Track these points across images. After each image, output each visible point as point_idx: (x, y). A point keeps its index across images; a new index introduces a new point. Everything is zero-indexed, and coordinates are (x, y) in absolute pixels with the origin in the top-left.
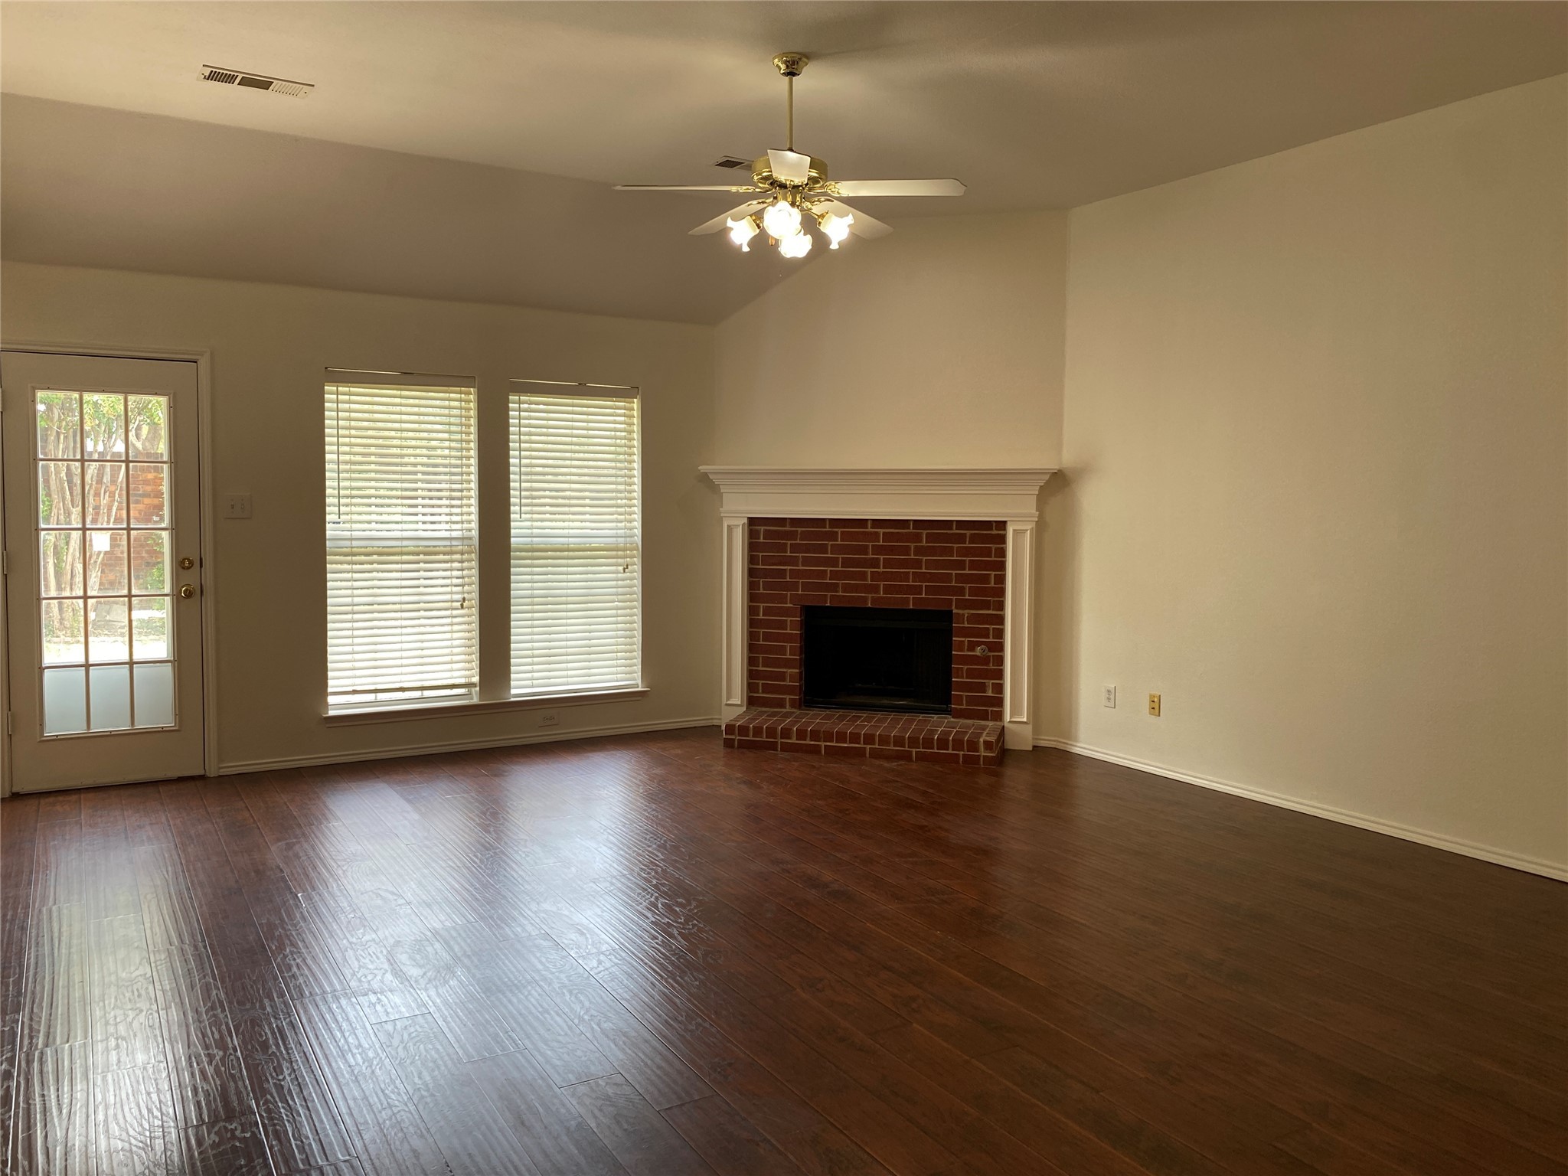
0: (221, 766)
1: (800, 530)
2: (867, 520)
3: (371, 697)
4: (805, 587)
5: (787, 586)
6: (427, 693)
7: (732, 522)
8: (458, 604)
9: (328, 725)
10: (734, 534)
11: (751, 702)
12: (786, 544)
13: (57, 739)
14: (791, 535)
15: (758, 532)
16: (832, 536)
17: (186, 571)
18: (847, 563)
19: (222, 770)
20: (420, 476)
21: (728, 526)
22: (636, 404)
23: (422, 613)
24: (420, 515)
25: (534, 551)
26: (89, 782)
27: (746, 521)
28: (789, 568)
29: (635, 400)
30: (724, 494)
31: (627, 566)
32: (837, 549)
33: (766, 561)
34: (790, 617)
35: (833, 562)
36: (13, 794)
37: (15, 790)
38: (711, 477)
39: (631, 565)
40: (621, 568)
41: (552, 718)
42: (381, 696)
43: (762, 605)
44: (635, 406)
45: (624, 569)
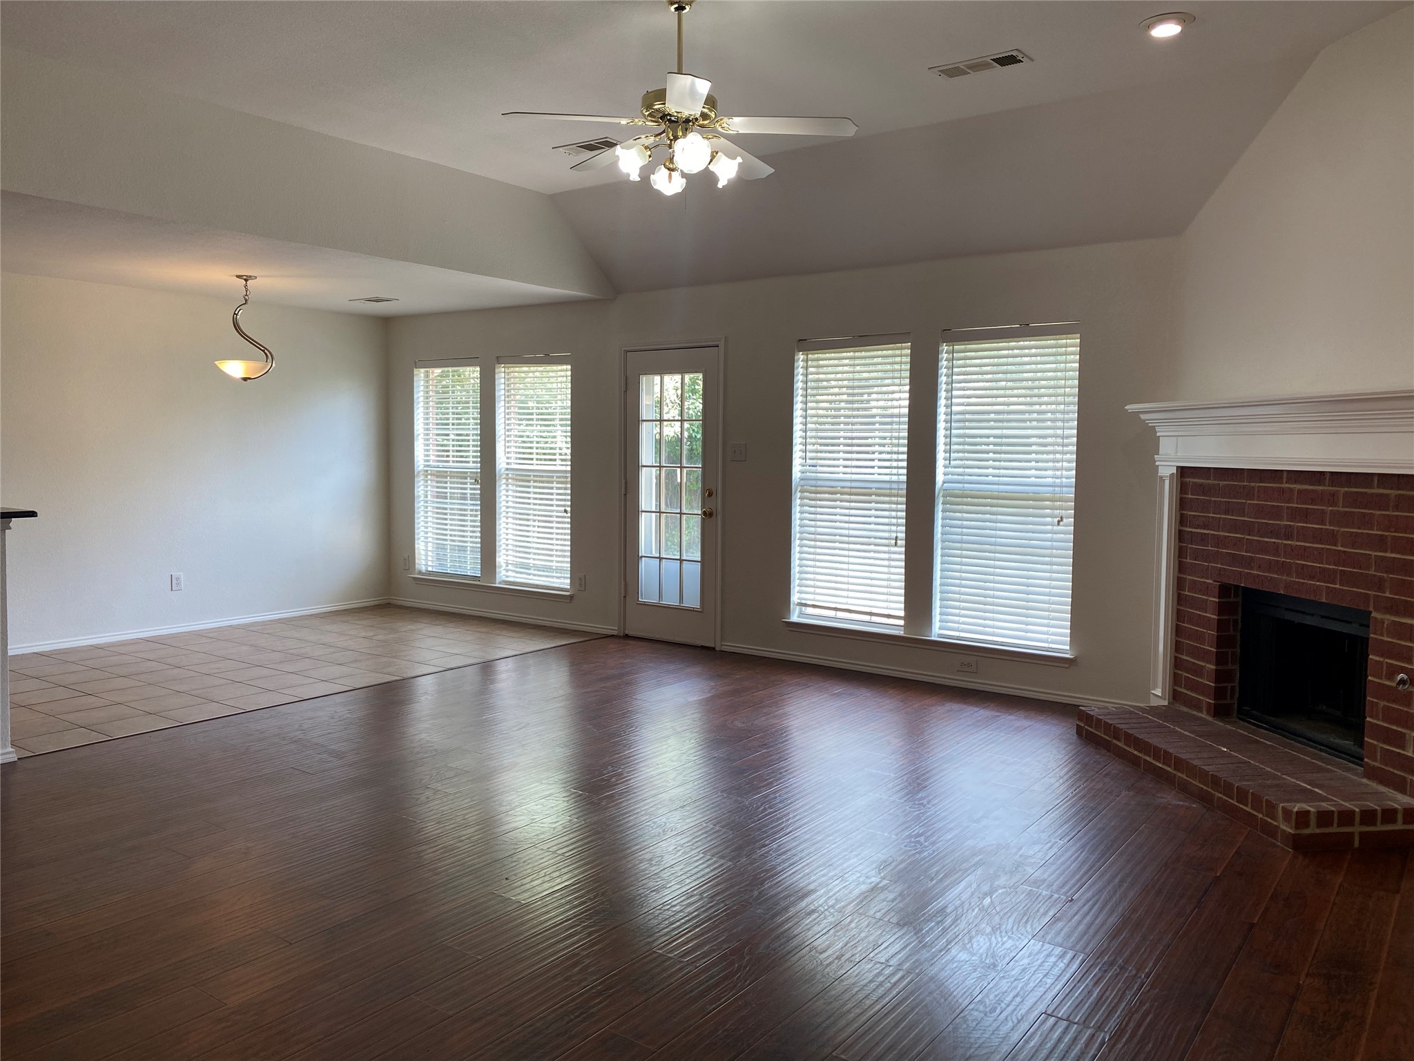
0: (723, 643)
1: (1222, 483)
3: (832, 613)
5: (1208, 556)
6: (875, 619)
7: (1164, 472)
9: (790, 629)
10: (1165, 487)
11: (1175, 696)
12: (1210, 501)
13: (645, 604)
15: (1187, 485)
17: (709, 498)
19: (723, 647)
20: (877, 426)
21: (1161, 477)
22: (1076, 342)
23: (872, 547)
24: (876, 461)
25: (959, 497)
26: (651, 636)
27: (1175, 470)
28: (1211, 532)
29: (1075, 337)
30: (1161, 438)
31: (1061, 518)
34: (1210, 597)
36: (627, 635)
37: (627, 632)
38: (1143, 417)
39: (1067, 518)
40: (1055, 521)
41: (969, 665)
42: (841, 615)
44: (1075, 344)
45: (1058, 522)
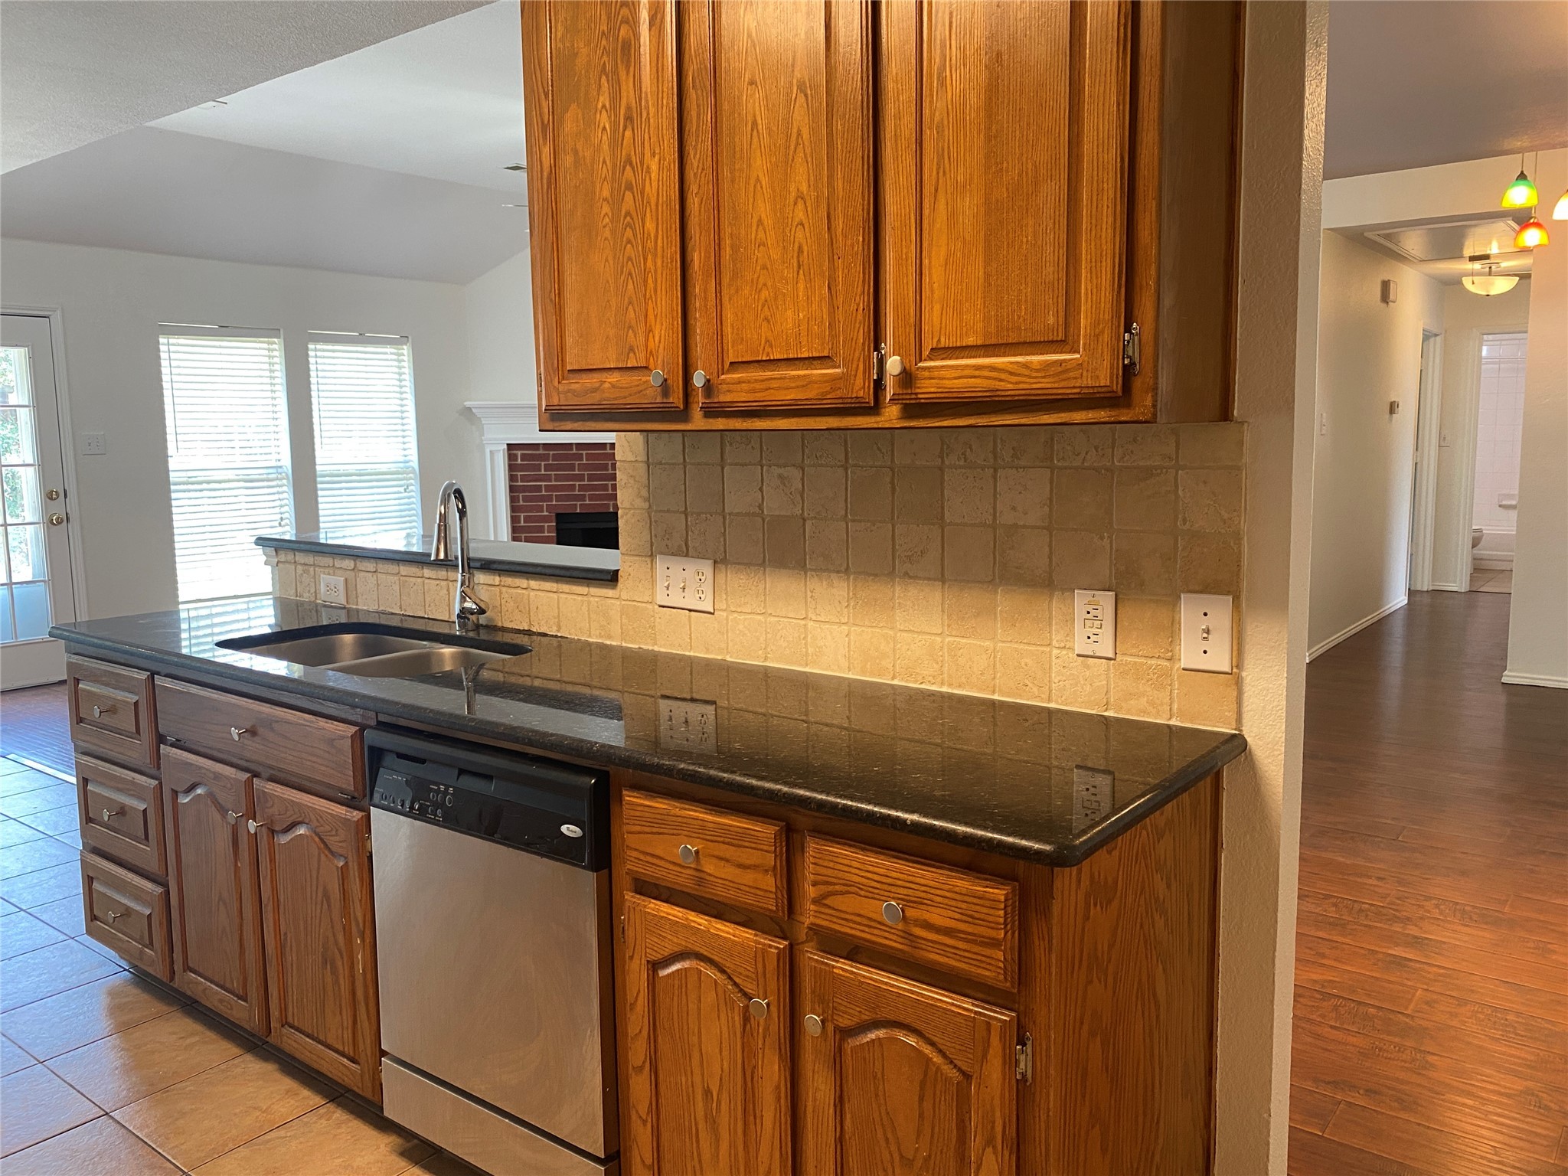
1: (551, 453)
2: (606, 444)
4: (558, 498)
5: (543, 499)
7: (494, 448)
8: (276, 523)
10: (496, 458)
12: (540, 464)
14: (545, 457)
15: (516, 456)
16: (579, 457)
17: (52, 502)
18: (591, 478)
21: (491, 451)
22: (406, 350)
27: (506, 446)
28: (544, 483)
29: (405, 347)
30: (485, 425)
31: (410, 486)
32: (582, 467)
33: (524, 478)
34: (546, 522)
35: (581, 478)
38: (474, 410)
40: (402, 489)
43: (522, 515)
44: (405, 352)
45: (405, 490)
